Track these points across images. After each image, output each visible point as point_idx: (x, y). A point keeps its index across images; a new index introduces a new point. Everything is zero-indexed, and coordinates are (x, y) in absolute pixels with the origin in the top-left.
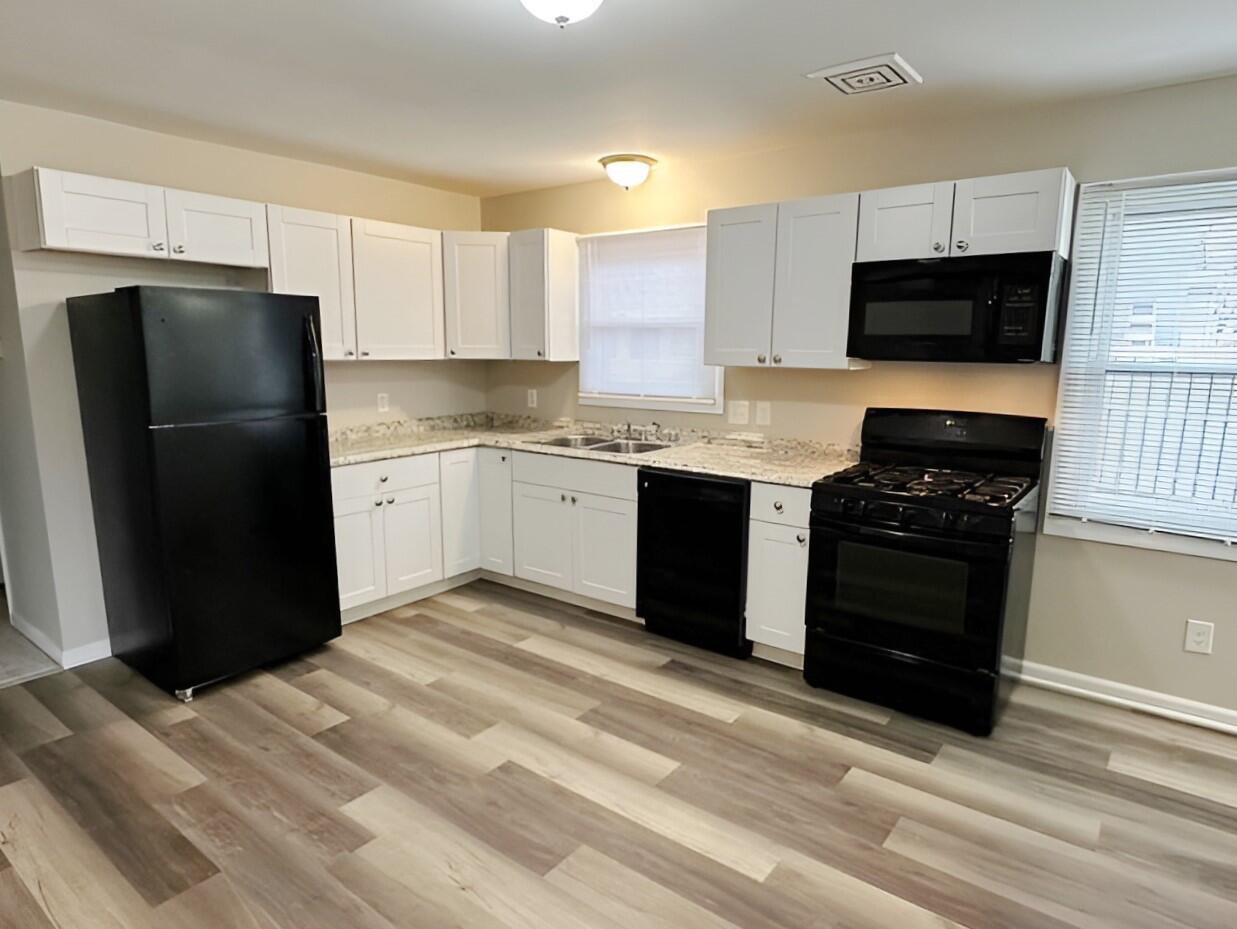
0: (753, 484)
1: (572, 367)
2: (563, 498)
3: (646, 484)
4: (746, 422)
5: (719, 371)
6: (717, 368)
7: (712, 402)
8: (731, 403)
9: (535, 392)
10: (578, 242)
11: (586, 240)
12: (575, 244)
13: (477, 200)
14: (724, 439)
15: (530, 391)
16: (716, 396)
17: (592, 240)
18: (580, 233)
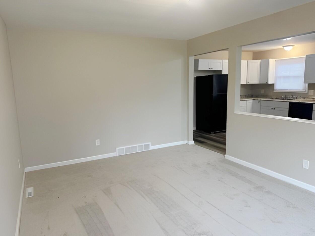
0: (314, 104)
1: (273, 85)
2: (272, 108)
3: (291, 105)
4: (313, 94)
5: (307, 84)
6: (306, 84)
7: (305, 90)
8: (309, 91)
9: (263, 90)
10: (275, 60)
11: (277, 60)
12: (275, 61)
13: (252, 53)
14: (308, 98)
15: (262, 90)
16: (306, 90)
17: (279, 60)
18: (276, 59)
